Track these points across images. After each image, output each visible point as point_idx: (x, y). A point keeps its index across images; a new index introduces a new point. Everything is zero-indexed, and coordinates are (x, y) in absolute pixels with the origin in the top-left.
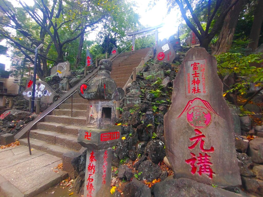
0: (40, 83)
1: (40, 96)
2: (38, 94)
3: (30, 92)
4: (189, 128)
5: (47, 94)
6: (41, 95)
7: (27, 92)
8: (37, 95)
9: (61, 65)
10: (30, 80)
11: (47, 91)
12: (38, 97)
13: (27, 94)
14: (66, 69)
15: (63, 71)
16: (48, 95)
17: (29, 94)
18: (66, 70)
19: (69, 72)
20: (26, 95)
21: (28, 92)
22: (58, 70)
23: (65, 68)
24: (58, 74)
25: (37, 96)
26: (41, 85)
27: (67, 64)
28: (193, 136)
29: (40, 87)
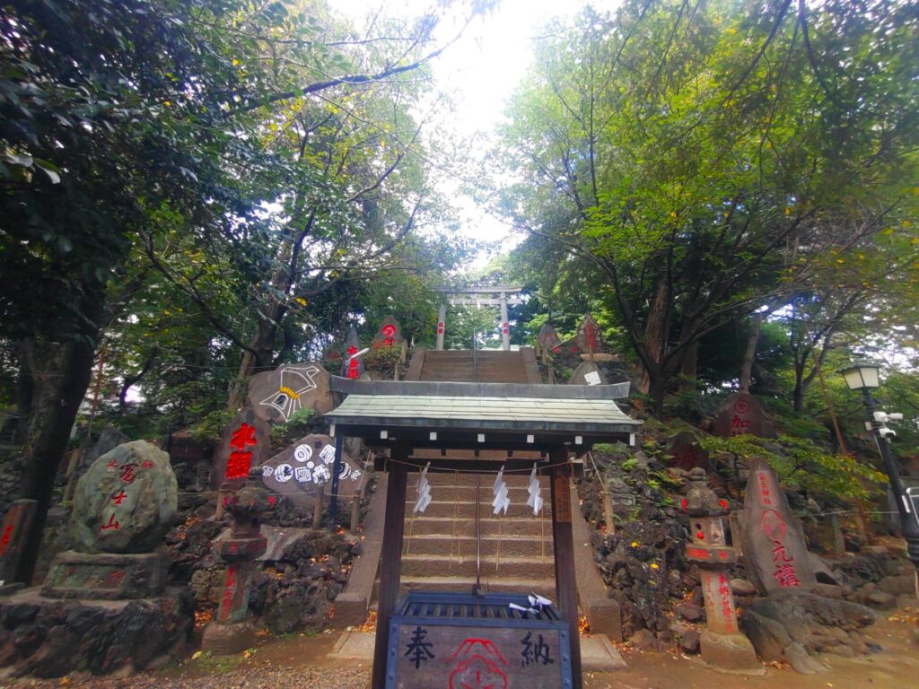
0: (323, 442)
1: (321, 478)
2: (314, 475)
3: (286, 468)
4: (770, 540)
5: (345, 474)
6: (326, 478)
7: (275, 466)
8: (312, 478)
9: (295, 370)
10: (244, 424)
11: (347, 465)
12: (316, 481)
13: (276, 473)
14: (316, 387)
15: (303, 391)
16: (349, 477)
17: (283, 474)
18: (318, 389)
19: (328, 398)
20: (273, 475)
21: (279, 467)
22: (284, 386)
23: (312, 384)
24: (283, 397)
25: (310, 479)
26: (326, 447)
27: (318, 370)
28: (775, 548)
29: (323, 452)
